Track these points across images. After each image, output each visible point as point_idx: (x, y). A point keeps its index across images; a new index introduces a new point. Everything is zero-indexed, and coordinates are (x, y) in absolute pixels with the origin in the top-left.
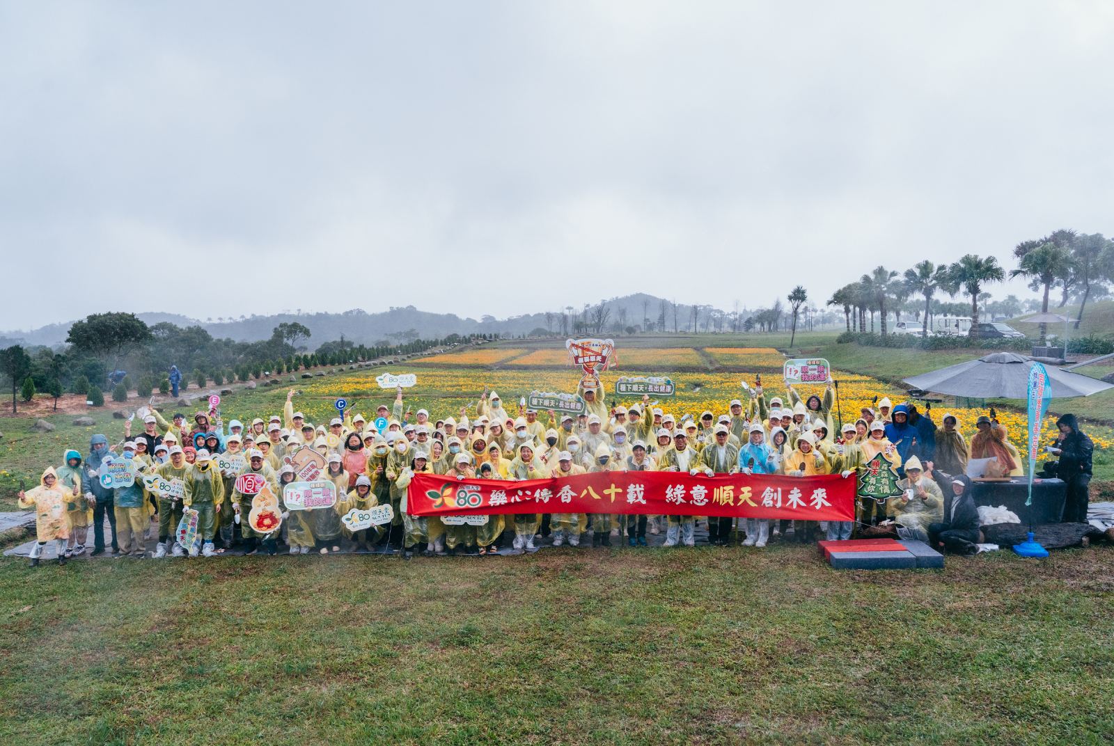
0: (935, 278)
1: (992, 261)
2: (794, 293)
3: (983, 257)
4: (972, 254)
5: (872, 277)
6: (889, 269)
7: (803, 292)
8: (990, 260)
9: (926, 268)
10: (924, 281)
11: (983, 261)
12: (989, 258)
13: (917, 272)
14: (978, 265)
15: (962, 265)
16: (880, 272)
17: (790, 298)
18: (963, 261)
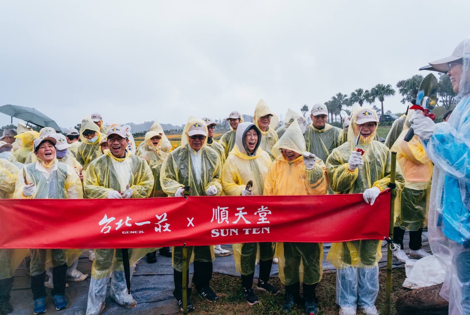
0: (364, 96)
1: (389, 86)
2: (303, 108)
3: (385, 84)
4: (381, 84)
5: (336, 97)
6: (343, 94)
7: (307, 107)
8: (388, 86)
9: (360, 91)
10: (359, 97)
11: (385, 87)
12: (388, 85)
13: (356, 93)
14: (383, 88)
15: (376, 89)
16: (340, 95)
17: (302, 110)
18: (377, 87)
